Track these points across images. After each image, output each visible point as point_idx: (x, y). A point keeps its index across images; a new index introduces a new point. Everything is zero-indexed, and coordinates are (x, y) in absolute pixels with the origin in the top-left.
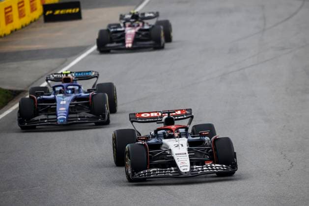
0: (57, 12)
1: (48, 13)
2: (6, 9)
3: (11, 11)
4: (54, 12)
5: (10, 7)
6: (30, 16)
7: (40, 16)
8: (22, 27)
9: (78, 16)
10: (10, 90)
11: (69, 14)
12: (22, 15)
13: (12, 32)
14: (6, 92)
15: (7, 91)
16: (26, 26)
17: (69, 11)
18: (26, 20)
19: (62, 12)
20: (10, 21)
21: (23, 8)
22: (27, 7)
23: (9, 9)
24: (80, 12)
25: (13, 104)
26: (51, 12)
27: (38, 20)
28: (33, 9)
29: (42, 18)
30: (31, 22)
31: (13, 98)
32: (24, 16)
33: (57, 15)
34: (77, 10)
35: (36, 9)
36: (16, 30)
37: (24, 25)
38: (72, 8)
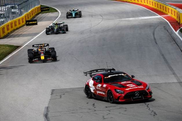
0: (30, 23)
1: (27, 23)
5: (16, 21)
7: (25, 24)
9: (36, 24)
12: (19, 24)
18: (21, 25)
19: (32, 23)
20: (16, 25)
21: (20, 21)
24: (37, 23)
28: (23, 22)
33: (30, 24)
35: (24, 22)
36: (18, 28)
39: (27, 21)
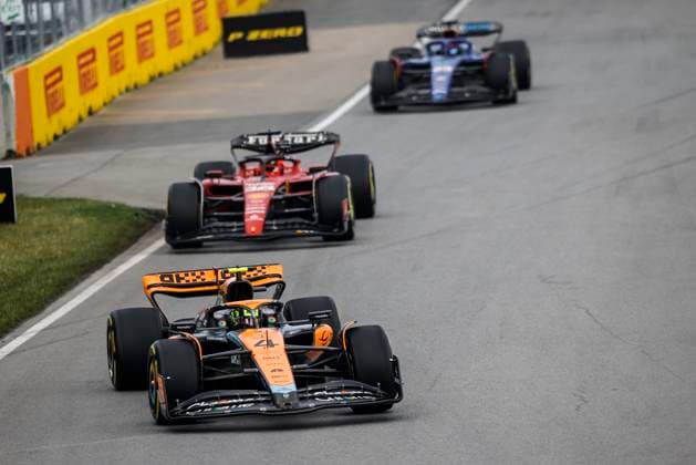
0: (253, 35)
1: (232, 37)
2: (139, 27)
3: (150, 32)
4: (246, 34)
5: (149, 23)
6: (193, 43)
7: (215, 45)
8: (176, 69)
9: (299, 45)
10: (144, 210)
11: (279, 39)
12: (174, 40)
13: (152, 79)
14: (136, 215)
15: (136, 212)
16: (184, 65)
17: (281, 32)
18: (184, 53)
19: (264, 34)
20: (148, 53)
21: (178, 25)
22: (187, 24)
23: (147, 28)
24: (304, 36)
25: (149, 240)
26: (239, 35)
27: (211, 52)
28: (200, 28)
29: (220, 49)
30: (196, 58)
31: (150, 228)
32: (180, 42)
33: (253, 42)
34: (299, 31)
35: (206, 29)
36: (161, 75)
37: (180, 65)
38: (287, 26)
39: (229, 24)
